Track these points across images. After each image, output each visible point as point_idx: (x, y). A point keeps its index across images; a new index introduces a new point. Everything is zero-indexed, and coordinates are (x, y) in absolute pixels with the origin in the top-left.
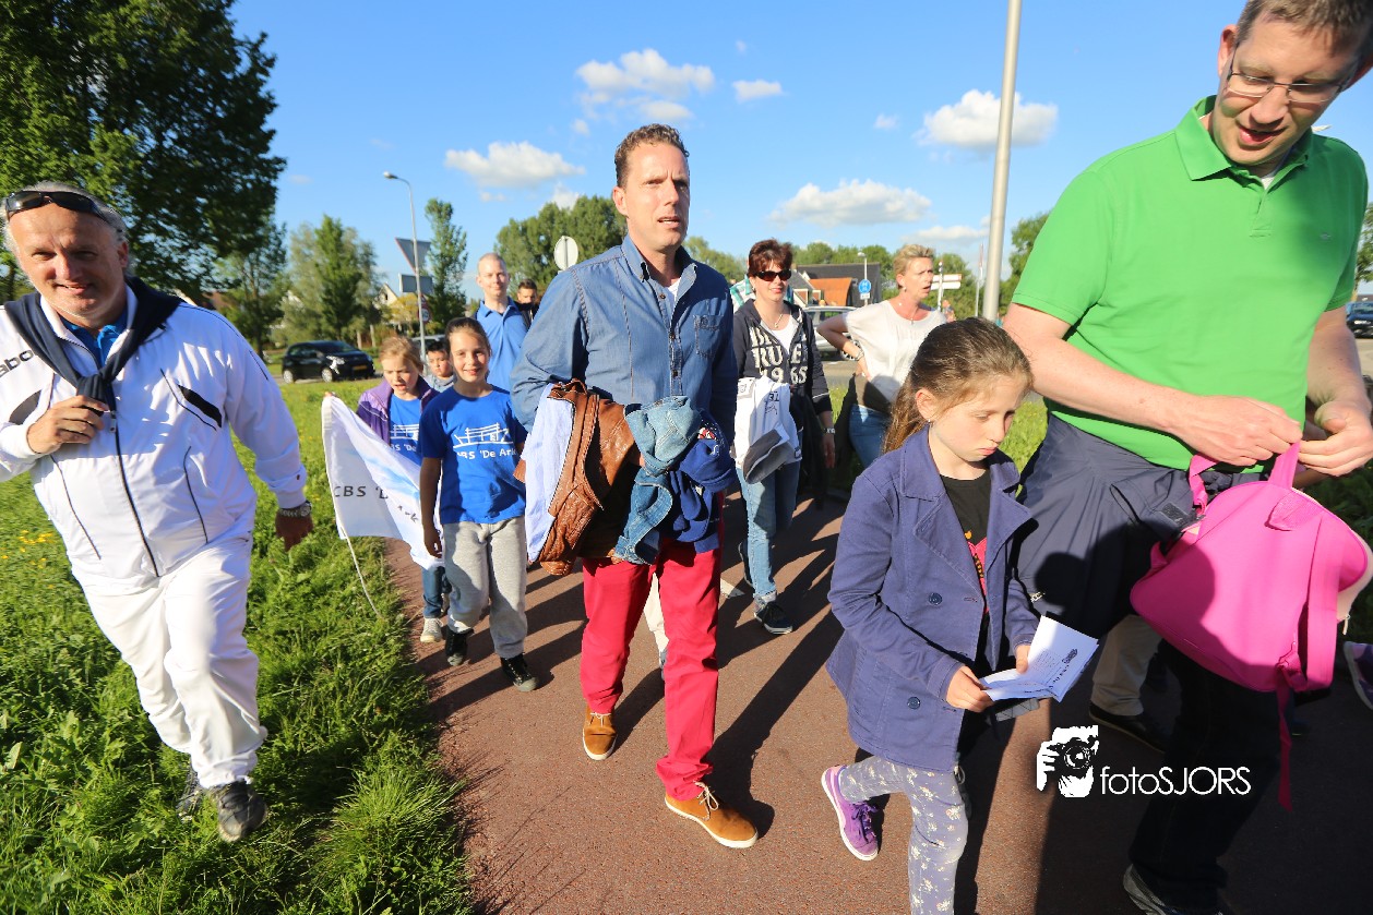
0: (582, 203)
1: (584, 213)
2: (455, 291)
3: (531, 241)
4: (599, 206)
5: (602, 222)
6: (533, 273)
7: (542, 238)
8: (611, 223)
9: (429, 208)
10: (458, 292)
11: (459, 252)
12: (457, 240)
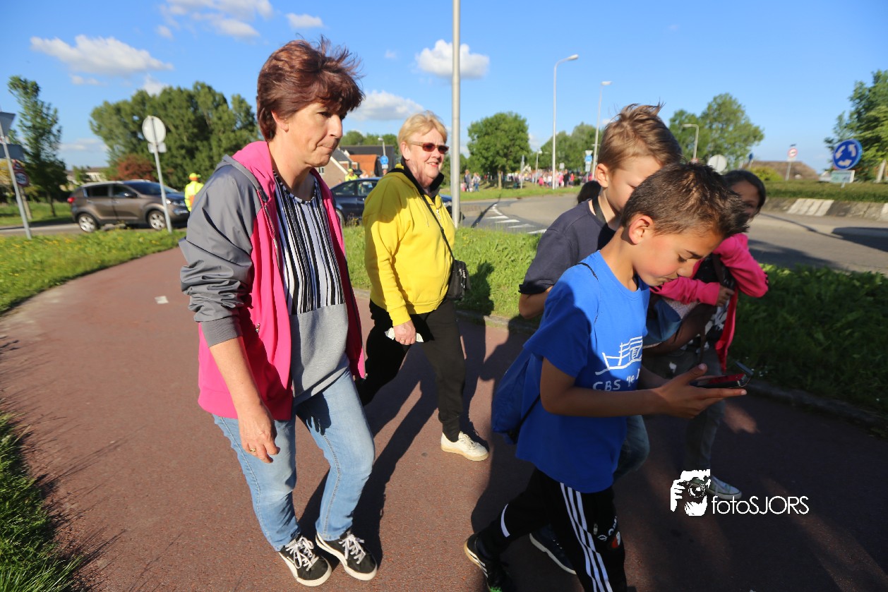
0: (166, 92)
1: (170, 101)
2: (52, 159)
3: (127, 120)
4: (185, 95)
5: (188, 108)
6: (131, 146)
7: (136, 118)
8: (196, 109)
9: (12, 84)
10: (57, 160)
11: (51, 125)
12: (47, 115)
